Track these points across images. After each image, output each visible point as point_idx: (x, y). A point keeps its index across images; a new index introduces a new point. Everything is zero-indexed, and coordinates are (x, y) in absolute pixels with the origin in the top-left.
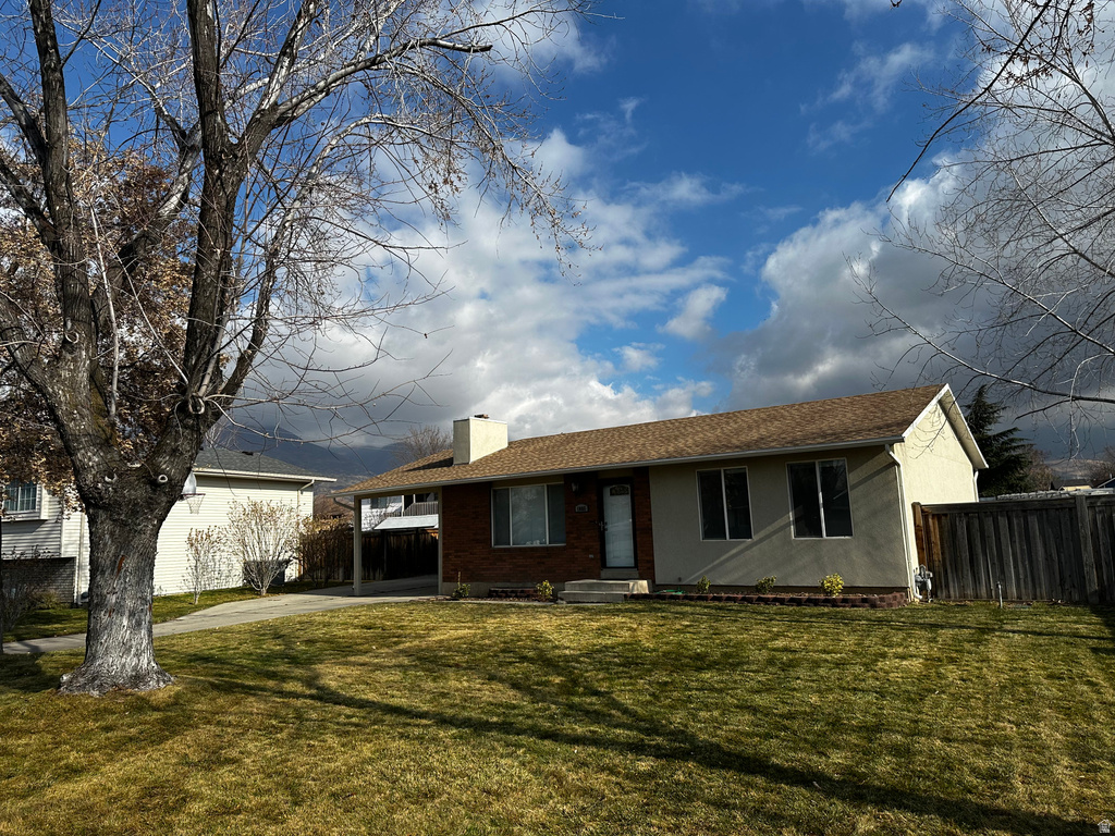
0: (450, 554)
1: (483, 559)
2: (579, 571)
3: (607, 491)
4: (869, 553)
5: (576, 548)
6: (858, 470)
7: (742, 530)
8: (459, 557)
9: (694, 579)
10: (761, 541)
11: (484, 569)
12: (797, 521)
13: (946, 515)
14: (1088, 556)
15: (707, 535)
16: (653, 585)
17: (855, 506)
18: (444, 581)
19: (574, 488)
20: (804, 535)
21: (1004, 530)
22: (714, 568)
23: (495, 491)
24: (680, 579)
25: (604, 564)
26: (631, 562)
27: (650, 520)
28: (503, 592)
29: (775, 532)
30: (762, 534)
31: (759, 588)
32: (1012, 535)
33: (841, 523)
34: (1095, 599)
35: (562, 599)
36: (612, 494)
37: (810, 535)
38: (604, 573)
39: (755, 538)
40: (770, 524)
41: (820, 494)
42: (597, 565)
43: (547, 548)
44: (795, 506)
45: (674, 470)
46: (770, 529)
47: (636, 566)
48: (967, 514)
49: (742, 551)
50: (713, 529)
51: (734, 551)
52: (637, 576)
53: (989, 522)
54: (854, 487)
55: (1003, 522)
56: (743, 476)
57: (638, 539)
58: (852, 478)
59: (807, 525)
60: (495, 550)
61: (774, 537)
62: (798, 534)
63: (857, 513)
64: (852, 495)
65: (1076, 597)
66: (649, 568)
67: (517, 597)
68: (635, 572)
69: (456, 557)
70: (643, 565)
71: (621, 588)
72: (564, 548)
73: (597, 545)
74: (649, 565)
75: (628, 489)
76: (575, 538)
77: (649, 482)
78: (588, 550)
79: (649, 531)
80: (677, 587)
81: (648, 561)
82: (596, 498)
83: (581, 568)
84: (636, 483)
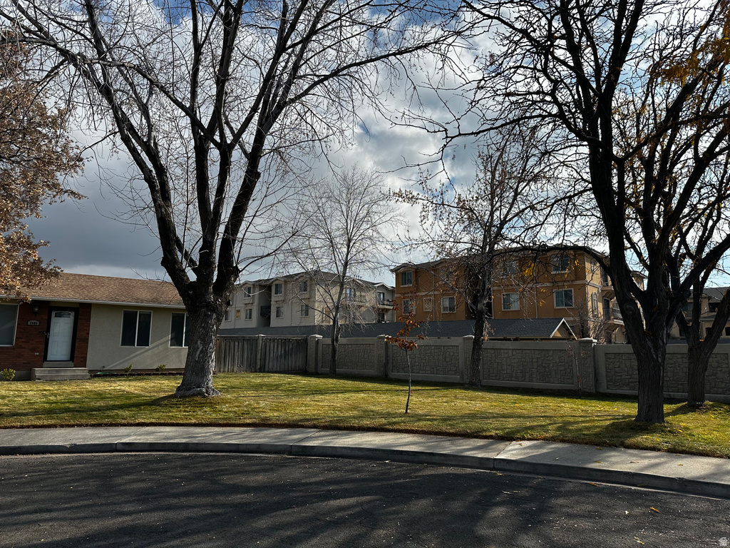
3: (54, 314)
5: (24, 348)
7: (144, 341)
9: (114, 367)
10: (153, 347)
12: (172, 339)
14: (259, 356)
15: (123, 344)
16: (90, 371)
19: (36, 309)
20: (174, 346)
22: (126, 361)
24: (104, 367)
25: (45, 359)
26: (67, 357)
27: (88, 334)
29: (161, 344)
30: (155, 344)
31: (157, 370)
32: (238, 348)
34: (258, 370)
36: (57, 316)
37: (177, 346)
38: (46, 364)
39: (151, 346)
40: (159, 340)
41: (185, 328)
42: (41, 359)
44: (172, 333)
46: (159, 342)
47: (72, 358)
49: (143, 353)
50: (127, 340)
51: (138, 353)
53: (232, 343)
55: (237, 343)
56: (149, 315)
57: (77, 344)
59: (177, 341)
61: (160, 346)
62: (172, 345)
65: (253, 370)
66: (82, 361)
68: (71, 363)
70: (77, 354)
71: (80, 371)
72: (13, 348)
73: (43, 347)
74: (82, 359)
75: (73, 313)
76: (23, 342)
77: (90, 312)
78: (34, 350)
79: (86, 340)
80: (100, 371)
81: (81, 357)
82: (47, 318)
83: (25, 362)
84: (82, 312)
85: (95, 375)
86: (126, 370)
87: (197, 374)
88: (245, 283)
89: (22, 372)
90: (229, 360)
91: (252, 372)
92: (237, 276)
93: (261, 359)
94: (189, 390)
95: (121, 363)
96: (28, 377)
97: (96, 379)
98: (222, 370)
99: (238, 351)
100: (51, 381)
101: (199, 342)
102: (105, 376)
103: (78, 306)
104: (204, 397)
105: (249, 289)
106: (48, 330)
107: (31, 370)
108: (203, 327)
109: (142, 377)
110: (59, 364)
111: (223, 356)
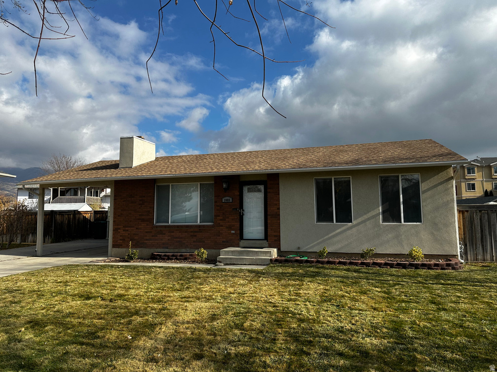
0: (120, 229)
1: (147, 232)
2: (223, 242)
3: (245, 189)
4: (433, 233)
5: (222, 226)
6: (428, 181)
7: (345, 215)
8: (127, 230)
9: (310, 247)
10: (358, 224)
11: (147, 240)
12: (384, 212)
13: (467, 211)
15: (319, 219)
17: (424, 204)
18: (114, 246)
19: (224, 186)
20: (389, 222)
23: (158, 186)
24: (299, 248)
26: (262, 236)
27: (279, 209)
28: (165, 255)
29: (368, 219)
30: (359, 220)
31: (363, 255)
33: (414, 214)
35: (220, 262)
36: (248, 192)
37: (393, 222)
38: (242, 243)
39: (354, 222)
40: (365, 214)
41: (401, 196)
42: (238, 237)
43: (199, 226)
44: (383, 204)
45: (298, 176)
46: (366, 217)
47: (266, 237)
48: (480, 211)
49: (345, 231)
50: (323, 215)
51: (338, 231)
52: (267, 245)
54: (424, 192)
56: (348, 183)
58: (423, 187)
59: (391, 214)
60: (157, 227)
61: (368, 223)
62: (384, 220)
63: (426, 207)
64: (422, 197)
66: (275, 240)
67: (177, 259)
68: (265, 243)
69: (124, 230)
70: (271, 236)
72: (212, 226)
73: (238, 225)
74: (276, 238)
75: (262, 187)
76: (221, 220)
77: (279, 184)
78: (230, 228)
79: (277, 216)
80: (296, 253)
81: (275, 236)
82: (238, 193)
83: (225, 240)
86: (321, 254)
95: (318, 244)
98: (480, 257)
110: (255, 243)
111: (479, 235)
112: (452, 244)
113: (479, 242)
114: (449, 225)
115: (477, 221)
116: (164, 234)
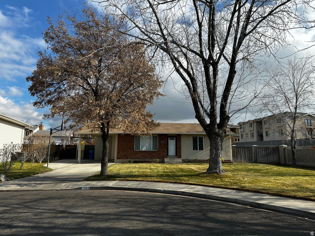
0: (120, 152)
1: (132, 153)
4: (225, 154)
5: (161, 151)
7: (201, 149)
9: (191, 158)
10: (205, 151)
11: (132, 156)
14: (253, 156)
15: (193, 149)
16: (182, 160)
19: (163, 137)
21: (242, 151)
22: (195, 156)
24: (187, 158)
25: (168, 155)
27: (181, 146)
30: (206, 150)
31: (208, 160)
32: (243, 152)
34: (254, 162)
36: (170, 140)
38: (168, 157)
40: (207, 148)
42: (166, 155)
43: (152, 151)
45: (187, 135)
47: (176, 155)
49: (201, 153)
50: (195, 148)
51: (199, 153)
53: (240, 149)
55: (242, 149)
56: (202, 138)
61: (208, 150)
65: (251, 162)
69: (122, 153)
70: (178, 154)
71: (180, 160)
72: (158, 151)
73: (167, 151)
75: (175, 138)
76: (160, 149)
77: (181, 137)
78: (164, 152)
79: (180, 148)
80: (186, 160)
81: (180, 155)
82: (167, 140)
83: (162, 156)
84: (178, 137)
85: (184, 162)
86: (196, 160)
87: (214, 164)
88: (249, 121)
89: (161, 160)
90: (239, 157)
91: (250, 163)
92: (228, 120)
93: (254, 157)
94: (212, 170)
96: (163, 162)
97: (184, 163)
98: (236, 161)
99: (243, 153)
100: (169, 163)
101: (214, 150)
102: (187, 162)
103: (176, 135)
104: (218, 174)
105: (251, 123)
106: (168, 145)
107: (164, 159)
108: (215, 143)
109: (201, 163)
110: (172, 157)
111: (236, 155)
112: (230, 157)
113: (236, 157)
114: (229, 152)
115: (235, 151)
116: (139, 154)
